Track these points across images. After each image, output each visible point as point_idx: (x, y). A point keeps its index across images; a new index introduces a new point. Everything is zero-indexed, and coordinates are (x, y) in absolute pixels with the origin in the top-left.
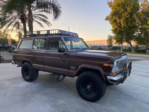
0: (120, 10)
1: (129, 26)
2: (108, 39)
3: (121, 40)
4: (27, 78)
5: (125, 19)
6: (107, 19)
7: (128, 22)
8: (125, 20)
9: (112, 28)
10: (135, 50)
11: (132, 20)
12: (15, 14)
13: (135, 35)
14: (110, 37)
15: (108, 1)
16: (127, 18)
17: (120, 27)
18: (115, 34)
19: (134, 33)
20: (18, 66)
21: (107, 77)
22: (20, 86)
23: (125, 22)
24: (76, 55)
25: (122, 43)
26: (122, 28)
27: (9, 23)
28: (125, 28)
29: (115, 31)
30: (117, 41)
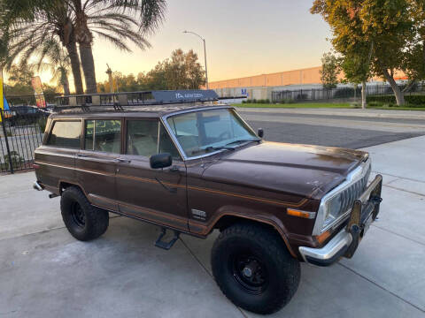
1: (386, 25)
2: (324, 65)
3: (360, 71)
4: (79, 230)
5: (374, 4)
6: (317, 8)
7: (381, 13)
8: (374, 8)
9: (331, 36)
10: (406, 98)
11: (394, 8)
12: (40, 20)
13: (405, 51)
14: (328, 59)
17: (358, 31)
18: (343, 52)
19: (402, 44)
20: (51, 196)
21: (301, 248)
22: (57, 260)
23: (374, 14)
24: (205, 175)
25: (364, 79)
26: (362, 35)
27: (28, 47)
28: (374, 34)
29: (342, 43)
30: (349, 76)
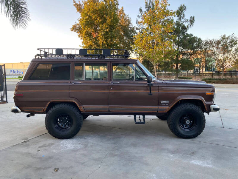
0: (96, 19)
1: (109, 43)
5: (104, 33)
6: (74, 29)
15: (75, 2)
16: (107, 33)
17: (96, 43)
21: (211, 106)
23: (104, 37)
24: (168, 85)
26: (99, 46)
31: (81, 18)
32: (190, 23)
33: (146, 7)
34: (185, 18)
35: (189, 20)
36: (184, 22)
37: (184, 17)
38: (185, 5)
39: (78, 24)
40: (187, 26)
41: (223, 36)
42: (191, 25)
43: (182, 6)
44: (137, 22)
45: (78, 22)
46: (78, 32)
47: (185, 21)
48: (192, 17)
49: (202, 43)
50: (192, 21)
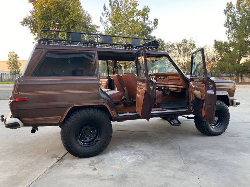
2: (10, 59)
14: (12, 56)
31: (34, 10)
32: (154, 25)
33: (111, 5)
34: (149, 20)
35: (152, 22)
36: (148, 24)
37: (147, 19)
38: (149, 7)
39: (30, 17)
40: (152, 28)
41: (183, 40)
42: (155, 28)
43: (146, 8)
44: (101, 20)
45: (30, 15)
46: (30, 27)
47: (149, 22)
48: (155, 19)
49: (165, 45)
50: (156, 23)
